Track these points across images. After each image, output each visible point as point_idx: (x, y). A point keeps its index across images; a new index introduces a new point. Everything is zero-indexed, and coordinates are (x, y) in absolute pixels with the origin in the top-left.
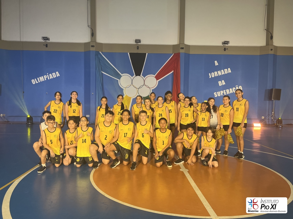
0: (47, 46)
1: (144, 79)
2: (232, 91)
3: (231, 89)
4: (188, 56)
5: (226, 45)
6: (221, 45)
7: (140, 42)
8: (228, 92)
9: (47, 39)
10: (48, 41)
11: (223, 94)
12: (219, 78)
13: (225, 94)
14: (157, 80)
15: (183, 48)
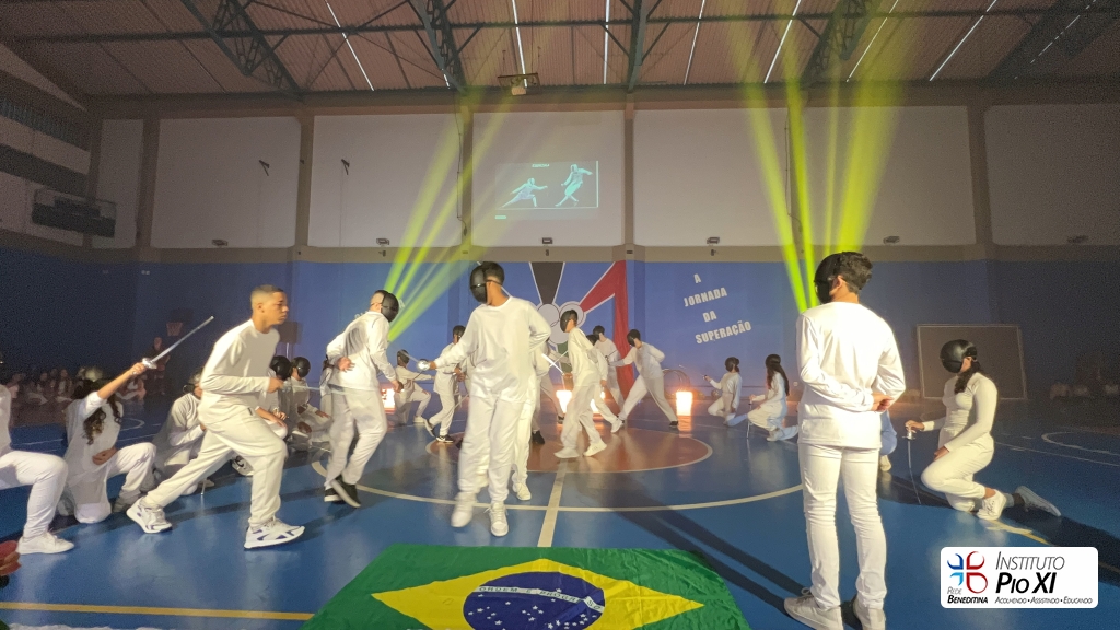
0: (384, 253)
1: (560, 309)
2: (730, 331)
3: (728, 328)
4: (641, 266)
5: (715, 245)
6: (704, 243)
7: (551, 242)
8: (724, 333)
9: (387, 242)
10: (386, 246)
11: (714, 337)
12: (705, 307)
13: (718, 338)
14: (584, 311)
15: (630, 252)
